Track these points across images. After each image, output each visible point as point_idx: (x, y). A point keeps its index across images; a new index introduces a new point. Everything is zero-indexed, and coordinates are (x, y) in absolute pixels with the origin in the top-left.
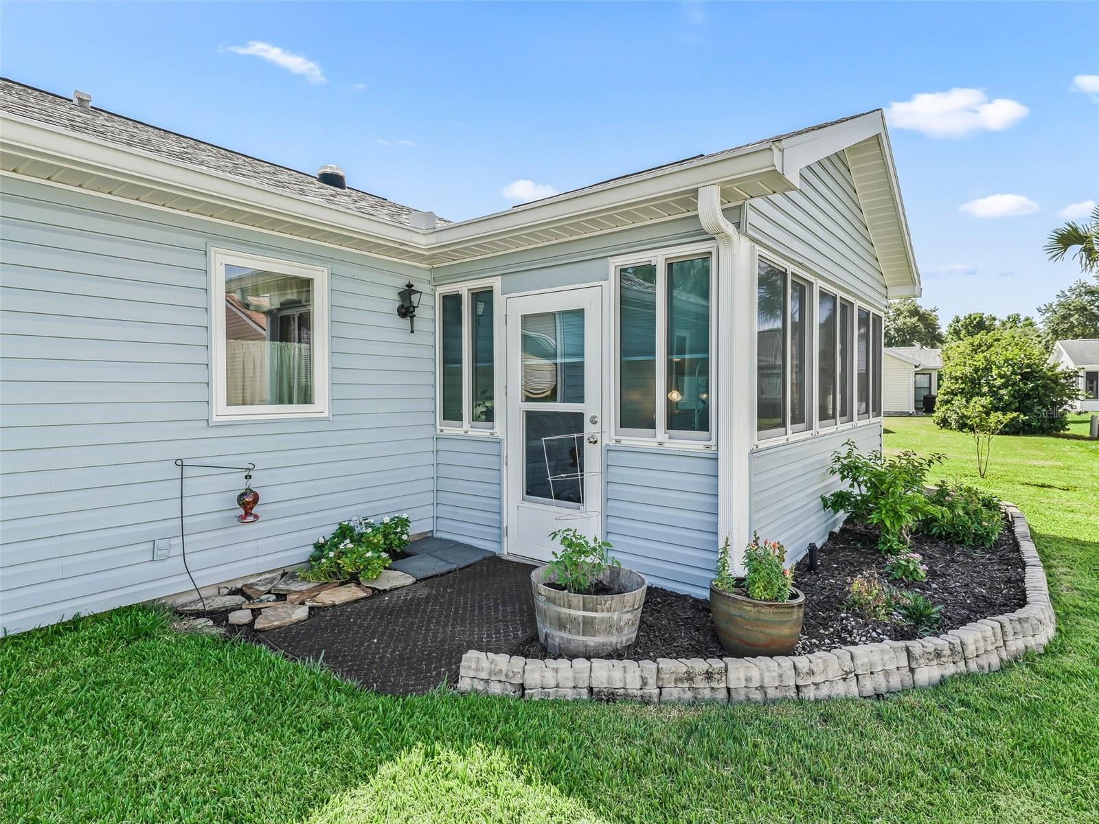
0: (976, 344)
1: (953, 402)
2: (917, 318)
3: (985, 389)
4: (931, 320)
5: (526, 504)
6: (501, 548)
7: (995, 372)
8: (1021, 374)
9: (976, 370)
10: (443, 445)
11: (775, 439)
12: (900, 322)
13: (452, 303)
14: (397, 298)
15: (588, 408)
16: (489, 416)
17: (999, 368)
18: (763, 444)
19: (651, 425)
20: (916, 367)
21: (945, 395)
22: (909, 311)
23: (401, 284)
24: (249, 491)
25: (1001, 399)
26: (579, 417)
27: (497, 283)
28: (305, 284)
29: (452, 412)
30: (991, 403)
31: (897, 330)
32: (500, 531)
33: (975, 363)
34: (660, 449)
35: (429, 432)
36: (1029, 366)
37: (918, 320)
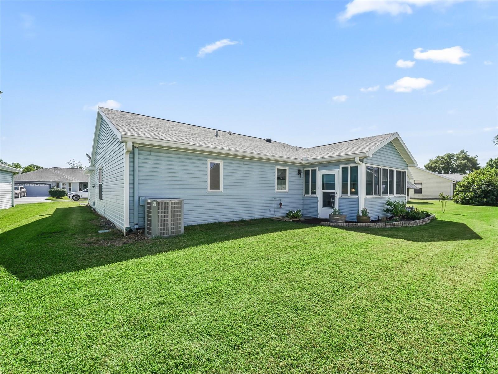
0: (478, 173)
1: (459, 194)
2: (466, 161)
3: (471, 190)
4: (474, 161)
5: (323, 208)
6: (318, 217)
7: (475, 184)
8: (486, 185)
9: (469, 183)
10: (305, 198)
11: (370, 196)
12: (458, 162)
13: (307, 172)
14: (297, 171)
15: (335, 191)
16: (315, 193)
17: (477, 182)
18: (367, 197)
19: (347, 194)
20: (454, 182)
21: (457, 192)
22: (463, 158)
23: (298, 168)
24: (281, 203)
25: (477, 193)
26: (334, 193)
27: (317, 169)
28: (285, 170)
29: (307, 192)
30: (473, 195)
31: (457, 166)
32: (317, 213)
33: (469, 181)
34: (349, 198)
35: (302, 196)
36: (488, 182)
37: (467, 161)
